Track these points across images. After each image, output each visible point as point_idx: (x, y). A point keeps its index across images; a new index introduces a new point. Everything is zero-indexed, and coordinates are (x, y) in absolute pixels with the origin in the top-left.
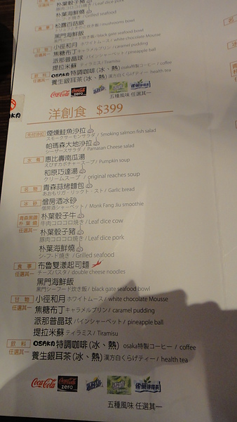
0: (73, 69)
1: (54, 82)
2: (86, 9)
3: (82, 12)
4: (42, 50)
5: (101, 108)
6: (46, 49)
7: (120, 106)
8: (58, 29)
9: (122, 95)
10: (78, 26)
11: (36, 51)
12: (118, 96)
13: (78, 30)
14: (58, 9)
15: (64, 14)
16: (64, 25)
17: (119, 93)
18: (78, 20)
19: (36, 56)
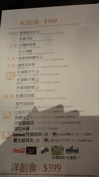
0: (28, 131)
1: (15, 140)
2: (36, 86)
3: (33, 87)
4: (8, 114)
5: (46, 167)
6: (10, 113)
7: (59, 167)
8: (18, 98)
9: (60, 158)
10: (31, 98)
11: (3, 114)
12: (57, 158)
13: (31, 101)
14: (18, 83)
15: (22, 88)
16: (22, 96)
17: (58, 156)
18: (31, 93)
19: (3, 117)
